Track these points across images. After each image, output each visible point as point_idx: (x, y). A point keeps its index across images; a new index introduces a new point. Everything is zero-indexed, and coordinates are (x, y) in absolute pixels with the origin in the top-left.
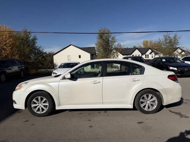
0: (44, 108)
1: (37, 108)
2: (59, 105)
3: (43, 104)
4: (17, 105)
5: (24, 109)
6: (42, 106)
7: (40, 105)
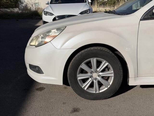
0: (103, 81)
1: (88, 83)
2: (137, 76)
3: (101, 74)
4: (45, 76)
5: (62, 85)
6: (99, 79)
7: (95, 75)
